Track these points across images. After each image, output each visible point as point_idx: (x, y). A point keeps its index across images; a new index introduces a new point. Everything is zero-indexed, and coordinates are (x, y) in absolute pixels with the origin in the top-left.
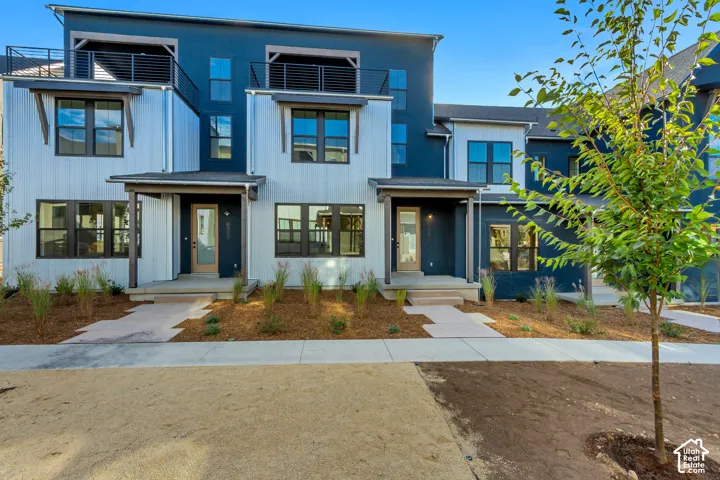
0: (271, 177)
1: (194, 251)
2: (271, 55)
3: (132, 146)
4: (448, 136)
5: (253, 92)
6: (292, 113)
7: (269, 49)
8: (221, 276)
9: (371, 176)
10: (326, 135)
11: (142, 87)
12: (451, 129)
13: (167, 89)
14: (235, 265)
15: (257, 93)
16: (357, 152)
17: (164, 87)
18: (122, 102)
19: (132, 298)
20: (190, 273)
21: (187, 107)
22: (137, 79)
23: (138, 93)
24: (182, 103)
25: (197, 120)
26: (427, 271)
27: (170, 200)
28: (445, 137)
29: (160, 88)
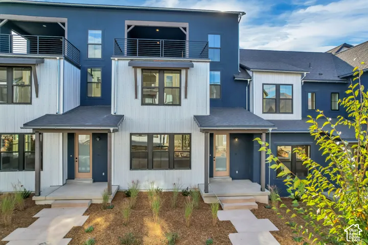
0: (127, 115)
1: (76, 164)
2: (129, 27)
3: (37, 96)
4: (249, 80)
5: (116, 59)
6: (142, 72)
7: (127, 22)
8: (94, 181)
9: (196, 114)
10: (165, 86)
11: (43, 58)
12: (251, 75)
13: (60, 59)
14: (103, 174)
15: (118, 60)
16: (186, 97)
17: (58, 58)
18: (31, 67)
19: (37, 203)
20: (73, 179)
21: (73, 66)
22: (41, 52)
23: (42, 61)
24: (70, 65)
25: (78, 72)
26: (234, 177)
27: (61, 134)
28: (247, 81)
29: (56, 58)
